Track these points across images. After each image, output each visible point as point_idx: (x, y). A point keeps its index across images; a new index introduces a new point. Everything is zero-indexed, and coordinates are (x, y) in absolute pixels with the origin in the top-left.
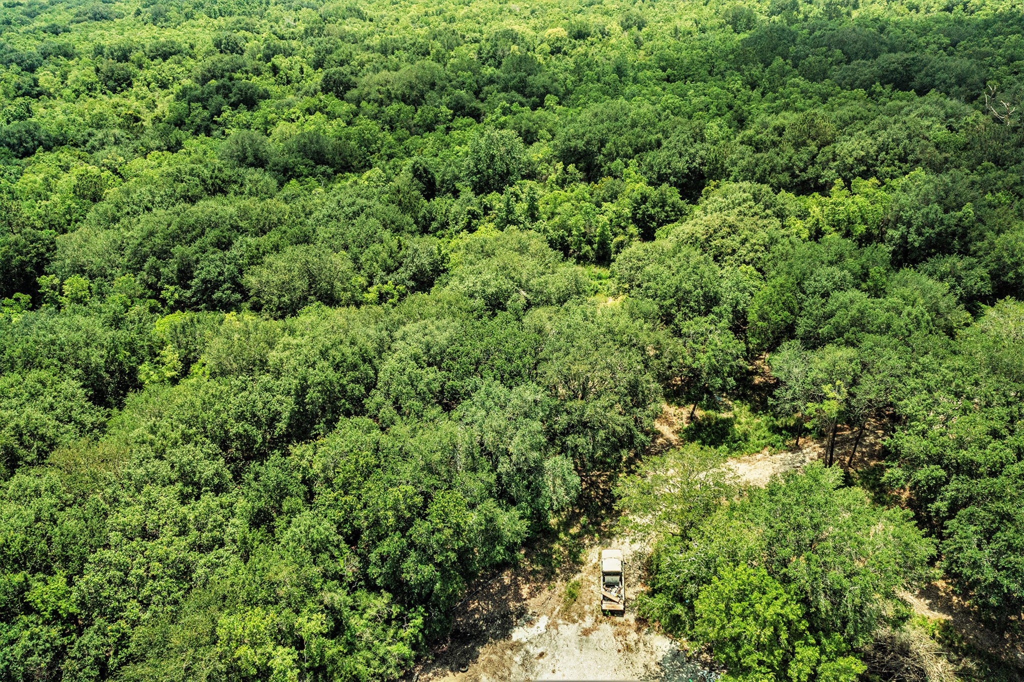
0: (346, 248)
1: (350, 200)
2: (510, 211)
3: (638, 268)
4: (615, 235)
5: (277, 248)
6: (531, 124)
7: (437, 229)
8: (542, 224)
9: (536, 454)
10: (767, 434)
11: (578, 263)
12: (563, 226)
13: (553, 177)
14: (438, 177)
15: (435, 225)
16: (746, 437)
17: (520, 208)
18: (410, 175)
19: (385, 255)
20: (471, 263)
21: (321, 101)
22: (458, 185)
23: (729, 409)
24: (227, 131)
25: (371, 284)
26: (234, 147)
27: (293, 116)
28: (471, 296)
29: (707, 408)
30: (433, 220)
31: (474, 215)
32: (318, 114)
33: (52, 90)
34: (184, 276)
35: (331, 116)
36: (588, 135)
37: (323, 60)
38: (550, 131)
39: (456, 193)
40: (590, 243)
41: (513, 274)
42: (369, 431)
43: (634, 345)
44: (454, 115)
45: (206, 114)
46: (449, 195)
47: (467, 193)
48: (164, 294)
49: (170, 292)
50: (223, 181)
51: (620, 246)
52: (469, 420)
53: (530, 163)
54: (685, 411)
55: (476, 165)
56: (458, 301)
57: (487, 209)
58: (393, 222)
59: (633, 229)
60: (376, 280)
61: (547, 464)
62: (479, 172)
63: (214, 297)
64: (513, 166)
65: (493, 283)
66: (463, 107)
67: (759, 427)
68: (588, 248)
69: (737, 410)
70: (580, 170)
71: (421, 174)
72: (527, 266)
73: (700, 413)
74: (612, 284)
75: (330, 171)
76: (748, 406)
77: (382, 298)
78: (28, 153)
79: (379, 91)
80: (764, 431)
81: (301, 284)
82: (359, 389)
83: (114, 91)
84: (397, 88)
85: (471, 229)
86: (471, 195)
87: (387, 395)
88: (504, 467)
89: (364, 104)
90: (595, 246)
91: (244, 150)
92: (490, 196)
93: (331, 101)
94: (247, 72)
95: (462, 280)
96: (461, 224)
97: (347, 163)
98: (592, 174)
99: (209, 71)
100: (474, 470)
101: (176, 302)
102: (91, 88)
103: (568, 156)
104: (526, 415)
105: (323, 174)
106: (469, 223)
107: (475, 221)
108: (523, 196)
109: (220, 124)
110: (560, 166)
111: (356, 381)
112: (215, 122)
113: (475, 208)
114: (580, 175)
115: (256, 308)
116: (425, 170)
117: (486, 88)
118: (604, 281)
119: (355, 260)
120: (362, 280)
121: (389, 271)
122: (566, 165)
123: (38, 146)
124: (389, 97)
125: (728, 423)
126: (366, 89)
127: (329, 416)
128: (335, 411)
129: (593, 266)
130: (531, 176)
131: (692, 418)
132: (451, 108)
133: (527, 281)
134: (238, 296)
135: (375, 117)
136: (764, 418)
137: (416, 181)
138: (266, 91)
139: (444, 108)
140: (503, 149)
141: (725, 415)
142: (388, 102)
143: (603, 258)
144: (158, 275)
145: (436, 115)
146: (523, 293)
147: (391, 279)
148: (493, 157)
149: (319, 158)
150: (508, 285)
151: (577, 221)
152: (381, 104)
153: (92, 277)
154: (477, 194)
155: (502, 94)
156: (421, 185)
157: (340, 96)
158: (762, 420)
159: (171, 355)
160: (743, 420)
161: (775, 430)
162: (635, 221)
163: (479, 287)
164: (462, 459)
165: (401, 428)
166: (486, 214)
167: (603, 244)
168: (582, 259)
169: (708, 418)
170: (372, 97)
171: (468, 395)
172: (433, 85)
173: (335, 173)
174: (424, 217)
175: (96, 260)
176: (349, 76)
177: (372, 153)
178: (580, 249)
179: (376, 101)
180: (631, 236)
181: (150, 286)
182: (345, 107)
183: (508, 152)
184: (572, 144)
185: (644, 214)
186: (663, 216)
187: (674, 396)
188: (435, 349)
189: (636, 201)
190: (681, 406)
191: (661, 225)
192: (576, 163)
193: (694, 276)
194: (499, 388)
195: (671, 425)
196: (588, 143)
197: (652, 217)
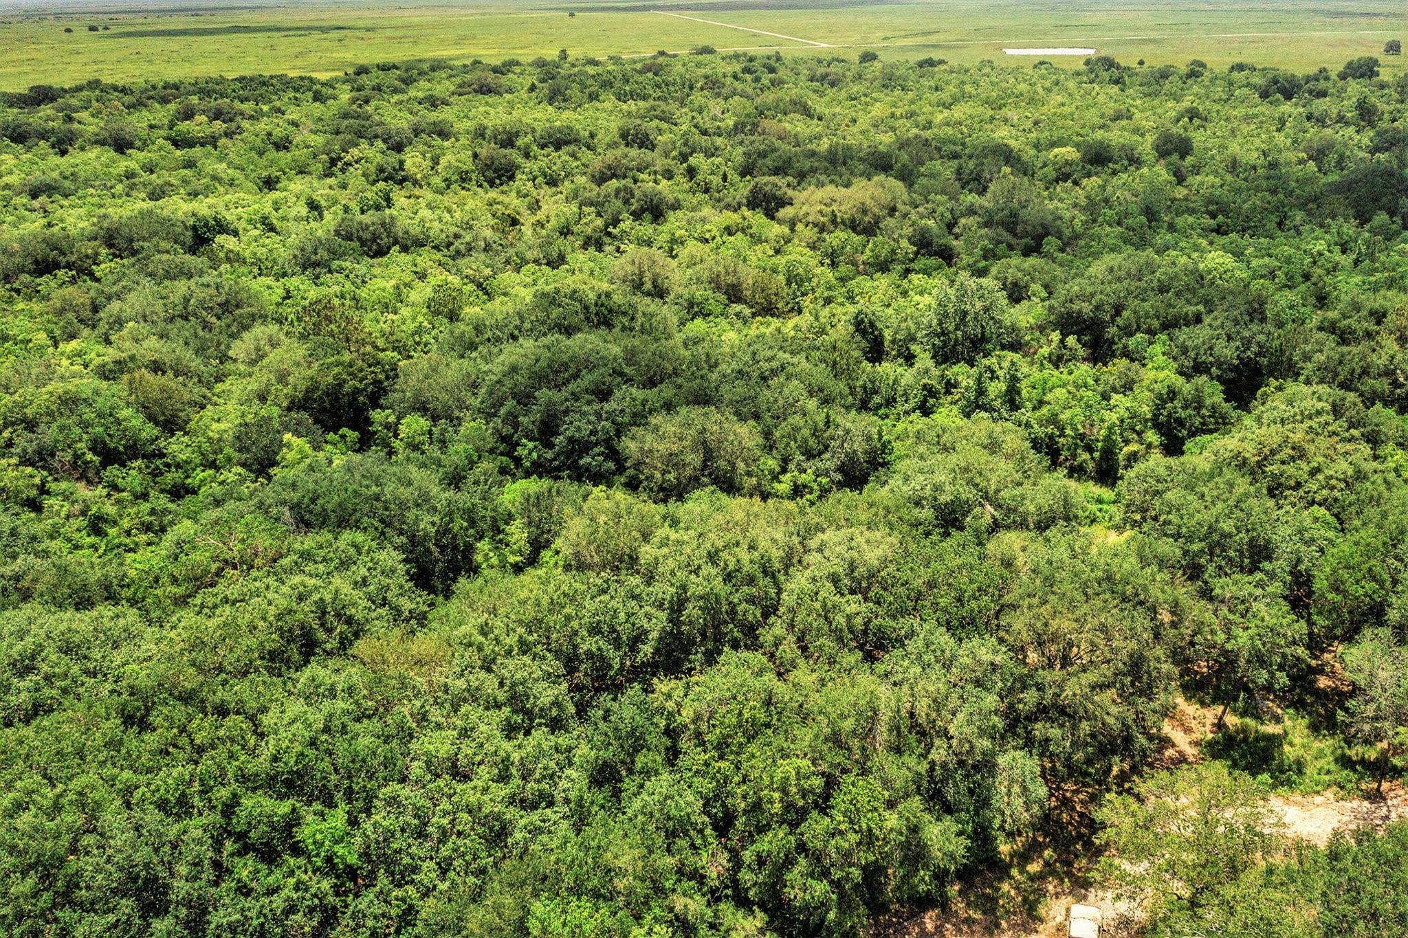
0: (757, 417)
1: (769, 353)
2: (981, 392)
3: (1157, 493)
4: (1127, 442)
5: (669, 407)
6: (1020, 275)
7: (879, 406)
8: (1025, 414)
9: (986, 743)
10: (1333, 767)
11: (1070, 476)
12: (1053, 420)
13: (1045, 351)
14: (888, 335)
15: (877, 399)
16: (1299, 766)
17: (996, 388)
18: (851, 328)
19: (806, 432)
20: (922, 458)
21: (744, 219)
22: (915, 348)
23: (1278, 720)
24: (622, 246)
25: (784, 471)
26: (629, 269)
27: (707, 236)
28: (918, 504)
29: (1243, 714)
30: (876, 392)
31: (930, 392)
32: (739, 235)
33: (419, 176)
34: (547, 430)
35: (757, 240)
36: (1099, 297)
37: (754, 165)
38: (1046, 287)
39: (910, 359)
40: (1089, 449)
41: (978, 480)
42: (760, 673)
43: (1141, 603)
44: (917, 253)
45: (599, 222)
46: (901, 361)
47: (924, 360)
48: (520, 451)
49: (528, 449)
50: (611, 311)
51: (1133, 458)
52: (900, 677)
53: (1014, 329)
54: (1211, 714)
55: (940, 323)
56: (898, 508)
57: (950, 386)
58: (821, 390)
59: (1152, 436)
60: (792, 466)
61: (1002, 761)
62: (943, 333)
63: (581, 462)
64: (991, 328)
65: (948, 488)
66: (929, 244)
67: (1320, 755)
68: (1086, 456)
69: (1288, 723)
70: (1084, 345)
71: (865, 328)
72: (1000, 470)
73: (1232, 720)
74: (1117, 513)
75: (747, 311)
76: (1306, 721)
77: (797, 491)
78: (380, 253)
79: (821, 212)
80: (1328, 762)
81: (694, 459)
82: (754, 613)
83: (492, 184)
84: (845, 209)
85: (926, 410)
86: (930, 364)
87: (791, 626)
88: (939, 753)
89: (800, 227)
90: (1097, 455)
91: (641, 275)
92: (956, 368)
93: (757, 219)
94: (655, 173)
95: (906, 479)
96: (913, 403)
97: (771, 303)
98: (1100, 351)
99: (609, 168)
100: (898, 751)
101: (534, 463)
102: (464, 178)
103: (1068, 323)
104: (978, 683)
105: (738, 315)
106: (924, 402)
107: (931, 401)
108: (1000, 373)
109: (614, 237)
110: (1056, 336)
111: (751, 600)
112: (609, 234)
113: (934, 382)
114: (1082, 352)
115: (632, 486)
116: (872, 324)
117: (963, 221)
118: (1105, 507)
119: (767, 434)
120: (772, 464)
121: (810, 455)
122: (1064, 335)
123: (394, 244)
124: (834, 221)
125: (1274, 741)
126: (805, 208)
127: (710, 645)
128: (718, 638)
129: (1091, 483)
130: (1015, 347)
131: (1220, 725)
132: (913, 244)
133: (997, 491)
134: (611, 465)
135: (813, 247)
136: (1330, 742)
137: (858, 338)
138: (677, 200)
139: (904, 243)
140: (979, 305)
141: (1270, 729)
142: (832, 228)
143: (1107, 474)
144: (516, 426)
145: (893, 252)
146: (989, 508)
147: (811, 467)
148: (965, 314)
149: (734, 294)
150: (968, 494)
151: (1072, 415)
152: (822, 230)
153: (435, 419)
154: (938, 364)
155: (984, 231)
156: (864, 344)
157: (770, 215)
158: (1327, 744)
159: (518, 533)
160: (1297, 741)
161: (1345, 762)
162: (1157, 426)
163: (928, 492)
164: (883, 734)
165: (804, 675)
166: (948, 392)
167: (1109, 453)
168: (1076, 472)
169: (1244, 730)
170: (810, 219)
171: (900, 642)
172: (892, 210)
173: (754, 315)
174: (864, 388)
175: (444, 397)
176: (785, 189)
177: (803, 294)
178: (1074, 456)
179: (815, 225)
180: (1149, 446)
181: (504, 439)
182: (776, 230)
183: (986, 309)
184: (1075, 307)
185: (1169, 416)
186: (1198, 421)
187: (1195, 688)
188: (861, 571)
189: (1159, 396)
190: (1203, 704)
191: (1193, 434)
192: (1079, 334)
193: (1239, 514)
194: (944, 639)
195: (1187, 730)
196: (1098, 308)
197: (1181, 422)
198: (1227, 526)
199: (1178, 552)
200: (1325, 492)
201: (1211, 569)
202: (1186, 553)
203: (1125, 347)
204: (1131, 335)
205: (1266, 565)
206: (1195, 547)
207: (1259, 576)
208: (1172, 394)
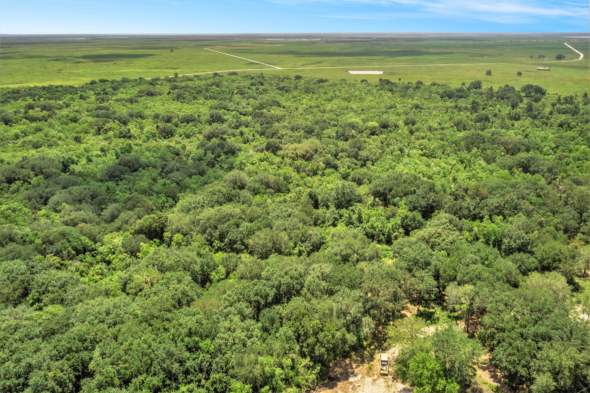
0: (285, 230)
1: (286, 209)
2: (350, 218)
3: (402, 249)
4: (394, 232)
5: (259, 229)
6: (360, 176)
7: (320, 224)
8: (364, 225)
9: (360, 315)
10: (446, 318)
11: (378, 243)
12: (372, 227)
13: (369, 203)
14: (320, 198)
15: (319, 222)
16: (438, 319)
17: (355, 217)
18: (308, 197)
19: (300, 235)
20: (336, 241)
21: (265, 155)
22: (329, 204)
23: (433, 308)
25: (295, 247)
26: (232, 178)
27: (254, 162)
28: (336, 255)
29: (425, 307)
30: (319, 219)
31: (336, 219)
32: (265, 162)
33: (136, 135)
34: (221, 238)
35: (272, 164)
36: (385, 186)
37: (265, 131)
38: (368, 180)
39: (328, 207)
40: (383, 235)
41: (352, 247)
42: (303, 301)
43: (396, 279)
44: (326, 167)
45: (213, 156)
46: (325, 207)
47: (332, 208)
48: (214, 244)
49: (217, 243)
50: (232, 196)
51: (396, 238)
52: (337, 300)
53: (360, 196)
54: (416, 308)
55: (337, 195)
56: (331, 257)
57: (341, 216)
58: (303, 220)
59: (401, 230)
60: (298, 245)
61: (363, 319)
62: (338, 199)
63: (234, 246)
64: (353, 197)
65: (344, 250)
66: (330, 164)
67: (443, 316)
68: (383, 237)
69: (436, 308)
70: (381, 200)
71: (312, 197)
72: (357, 244)
73: (421, 309)
74: (391, 253)
75: (273, 191)
76: (441, 308)
77: (300, 254)
79: (292, 153)
80: (445, 317)
81: (270, 245)
83: (165, 138)
84: (300, 152)
85: (334, 225)
86: (334, 209)
87: (309, 290)
88: (348, 318)
89: (286, 159)
90: (386, 236)
91: (236, 180)
92: (342, 210)
93: (268, 154)
94: (229, 135)
95: (333, 248)
96: (331, 223)
97: (280, 188)
98: (386, 203)
99: (212, 133)
100: (339, 318)
101: (218, 247)
102: (154, 136)
103: (376, 194)
104: (356, 301)
105: (270, 193)
106: (334, 222)
107: (336, 222)
108: (356, 211)
109: (219, 162)
110: (372, 198)
112: (217, 160)
113: (337, 216)
114: (380, 203)
115: (251, 253)
116: (315, 196)
117: (340, 154)
118: (388, 252)
119: (289, 235)
120: (292, 244)
121: (303, 242)
122: (375, 198)
124: (297, 156)
125: (433, 313)
126: (287, 151)
127: (288, 296)
128: (291, 294)
129: (384, 245)
130: (360, 201)
131: (418, 310)
132: (324, 164)
133: (358, 250)
134: (243, 247)
135: (291, 165)
136: (446, 312)
137: (311, 200)
138: (240, 147)
139: (321, 163)
140: (348, 190)
141: (431, 310)
142: (296, 158)
143: (389, 242)
144: (212, 236)
145: (318, 167)
146: (355, 255)
147: (304, 245)
148: (344, 193)
149: (268, 185)
150: (349, 251)
151: (378, 224)
152: (293, 160)
153: (185, 235)
154: (337, 209)
155: (348, 159)
156: (313, 202)
157: (274, 152)
158: (445, 313)
159: (222, 270)
160: (438, 313)
161: (449, 317)
162: (403, 227)
163: (339, 252)
164: (335, 314)
165: (314, 301)
166: (341, 218)
167: (389, 236)
168: (379, 242)
169: (425, 311)
170: (289, 155)
171: (337, 292)
172: (316, 151)
173: (275, 192)
174: (315, 218)
175: (186, 227)
176: (278, 144)
177: (290, 183)
178: (379, 237)
179: (291, 157)
180: (401, 233)
181: (208, 240)
182: (278, 160)
183: (351, 191)
184: (378, 189)
185: (406, 224)
186: (414, 225)
187: (413, 302)
188: (325, 275)
189: (403, 218)
190: (415, 305)
191: (413, 229)
192: (379, 197)
193: (422, 254)
194: (347, 290)
195: (411, 312)
196: (385, 189)
197: (409, 225)
198: (418, 257)
199: (406, 265)
200: (445, 246)
201: (415, 269)
202: (408, 265)
203: (393, 201)
204: (395, 198)
205: (428, 267)
206: (410, 264)
207: (427, 270)
208: (406, 217)
